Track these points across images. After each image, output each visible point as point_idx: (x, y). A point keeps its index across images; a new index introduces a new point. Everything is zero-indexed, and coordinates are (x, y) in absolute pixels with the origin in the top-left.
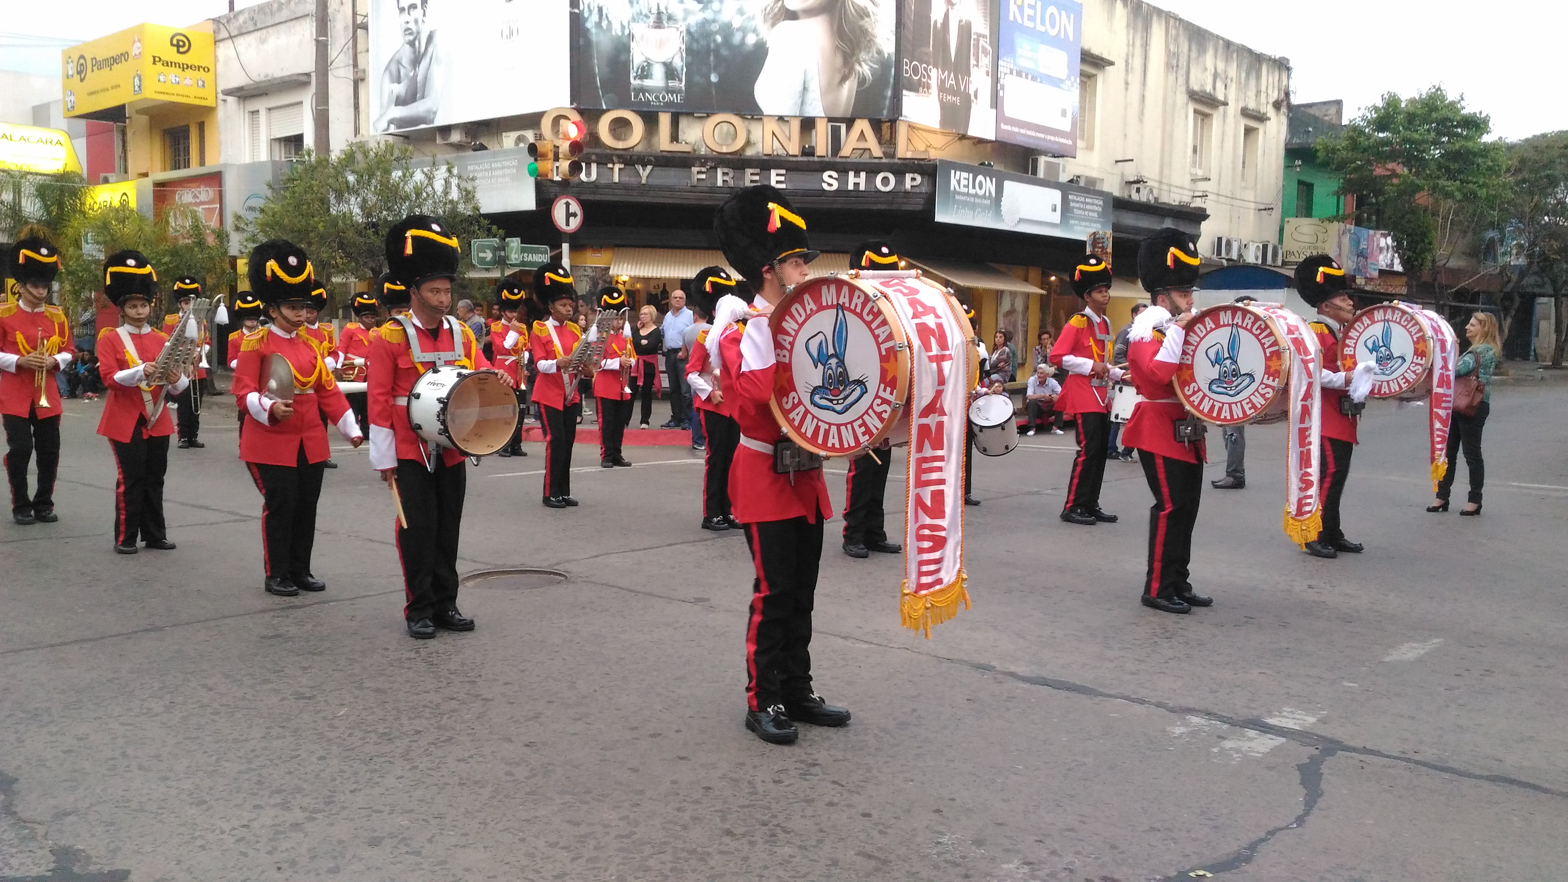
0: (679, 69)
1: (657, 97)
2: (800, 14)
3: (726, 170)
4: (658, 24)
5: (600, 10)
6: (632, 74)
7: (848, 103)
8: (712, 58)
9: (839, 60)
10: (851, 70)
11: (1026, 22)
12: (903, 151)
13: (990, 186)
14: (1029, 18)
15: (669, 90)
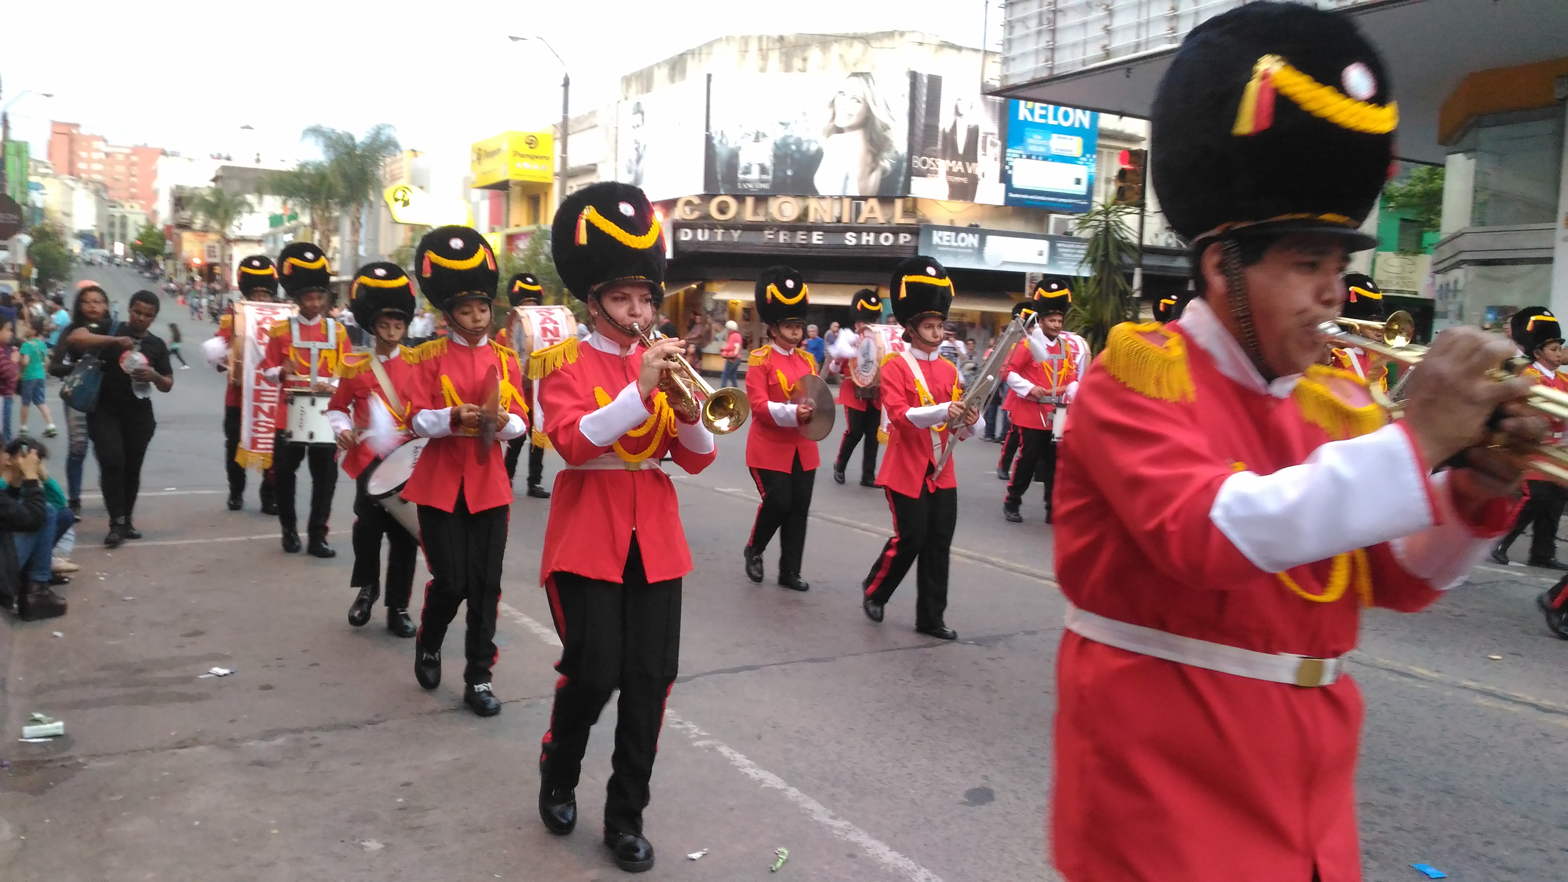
2: (845, 130)
3: (785, 232)
5: (722, 133)
6: (740, 172)
7: (875, 187)
8: (789, 160)
9: (869, 159)
10: (877, 164)
11: (1037, 120)
12: (899, 219)
13: (972, 240)
14: (1042, 116)
15: (763, 182)
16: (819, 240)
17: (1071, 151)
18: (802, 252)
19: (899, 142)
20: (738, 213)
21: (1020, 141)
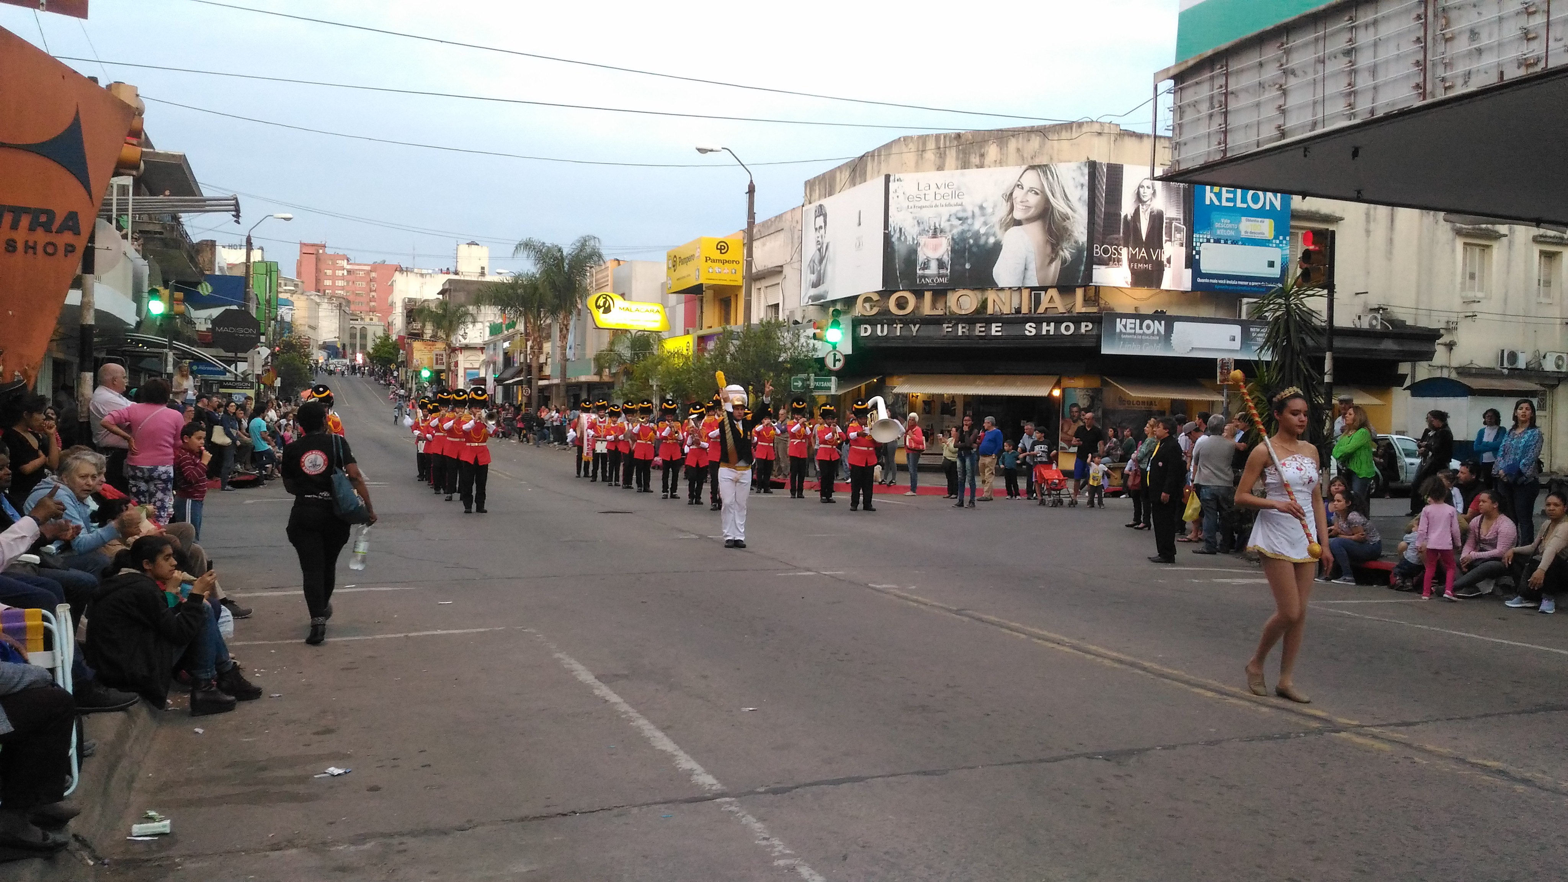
0: (946, 262)
1: (932, 281)
2: (1023, 222)
3: (964, 325)
4: (935, 236)
5: (901, 229)
6: (918, 268)
7: (1054, 276)
8: (967, 254)
9: (1049, 249)
10: (1057, 254)
11: (1224, 203)
12: (1080, 307)
13: (1159, 327)
14: (1228, 200)
15: (940, 276)
16: (996, 331)
17: (1264, 234)
18: (982, 344)
19: (1080, 232)
20: (917, 307)
21: (1208, 225)
